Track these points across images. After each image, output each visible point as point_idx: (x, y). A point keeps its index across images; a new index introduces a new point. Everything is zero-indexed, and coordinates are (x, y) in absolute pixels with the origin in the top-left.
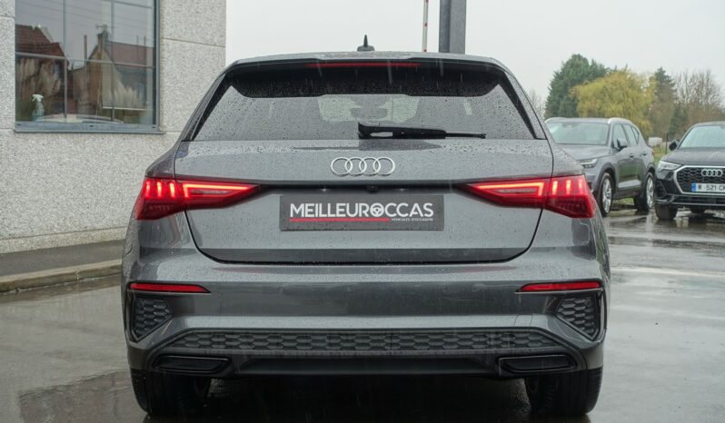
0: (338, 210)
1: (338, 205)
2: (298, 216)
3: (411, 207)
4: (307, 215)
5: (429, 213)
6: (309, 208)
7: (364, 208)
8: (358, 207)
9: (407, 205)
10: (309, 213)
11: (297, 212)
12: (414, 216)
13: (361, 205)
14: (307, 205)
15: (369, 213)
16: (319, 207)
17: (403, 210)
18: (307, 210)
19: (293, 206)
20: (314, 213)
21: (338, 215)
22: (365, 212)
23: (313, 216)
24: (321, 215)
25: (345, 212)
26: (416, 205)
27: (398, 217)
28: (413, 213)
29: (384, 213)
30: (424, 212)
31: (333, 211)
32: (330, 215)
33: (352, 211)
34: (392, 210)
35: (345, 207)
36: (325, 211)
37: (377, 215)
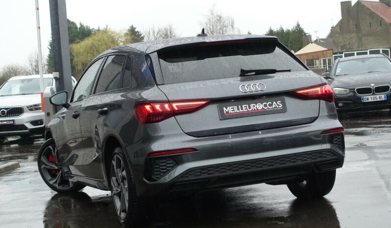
0: (244, 108)
1: (243, 106)
2: (228, 112)
3: (272, 104)
4: (231, 112)
5: (280, 105)
6: (232, 108)
7: (254, 106)
8: (252, 105)
9: (270, 103)
10: (232, 111)
11: (227, 111)
12: (275, 107)
13: (253, 105)
14: (231, 107)
15: (256, 108)
16: (236, 108)
17: (270, 105)
18: (231, 110)
19: (224, 108)
20: (234, 110)
21: (244, 110)
22: (255, 108)
23: (233, 112)
24: (237, 111)
25: (247, 109)
26: (274, 103)
27: (268, 108)
28: (274, 106)
29: (263, 108)
30: (278, 105)
31: (242, 109)
32: (241, 111)
33: (250, 108)
34: (265, 106)
35: (246, 107)
36: (238, 109)
37: (260, 109)
